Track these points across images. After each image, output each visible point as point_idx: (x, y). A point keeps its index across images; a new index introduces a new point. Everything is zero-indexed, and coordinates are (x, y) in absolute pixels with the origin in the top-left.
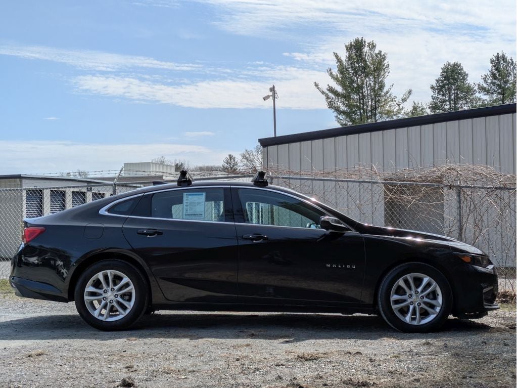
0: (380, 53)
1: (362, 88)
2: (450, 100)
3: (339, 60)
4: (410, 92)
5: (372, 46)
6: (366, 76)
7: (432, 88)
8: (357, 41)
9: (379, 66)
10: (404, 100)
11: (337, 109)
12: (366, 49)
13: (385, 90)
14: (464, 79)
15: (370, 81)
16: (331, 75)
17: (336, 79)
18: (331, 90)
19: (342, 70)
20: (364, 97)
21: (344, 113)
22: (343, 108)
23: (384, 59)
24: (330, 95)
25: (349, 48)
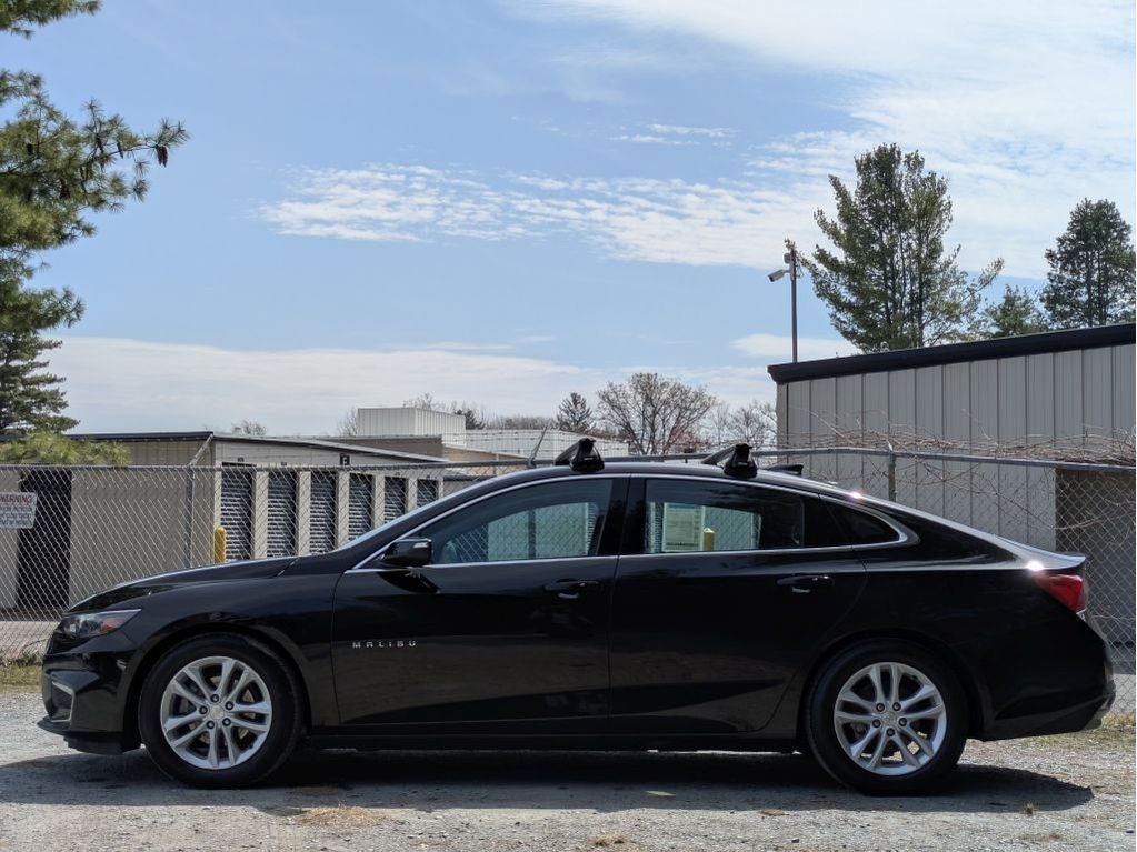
0: (932, 178)
1: (892, 253)
2: (1089, 283)
3: (841, 193)
4: (999, 265)
5: (916, 163)
6: (902, 228)
7: (1050, 255)
8: (881, 151)
9: (930, 206)
10: (986, 282)
11: (835, 300)
12: (902, 169)
13: (943, 258)
14: (1121, 237)
15: (910, 238)
16: (823, 223)
17: (833, 232)
18: (823, 257)
19: (848, 212)
20: (895, 273)
21: (849, 307)
22: (848, 296)
23: (942, 190)
24: (821, 267)
25: (864, 167)
